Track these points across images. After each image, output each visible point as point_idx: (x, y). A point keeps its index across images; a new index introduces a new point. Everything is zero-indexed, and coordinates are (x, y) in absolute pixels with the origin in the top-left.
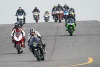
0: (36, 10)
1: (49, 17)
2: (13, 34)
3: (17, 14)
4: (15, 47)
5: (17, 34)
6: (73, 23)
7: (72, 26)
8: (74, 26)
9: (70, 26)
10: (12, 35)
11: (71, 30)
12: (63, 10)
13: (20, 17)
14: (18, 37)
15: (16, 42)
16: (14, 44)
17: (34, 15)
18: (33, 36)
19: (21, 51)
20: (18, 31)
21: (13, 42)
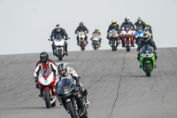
0: (82, 28)
1: (100, 40)
2: (38, 73)
3: (51, 37)
4: (41, 95)
5: (45, 72)
6: (152, 54)
7: (150, 59)
8: (153, 58)
9: (146, 59)
10: (35, 75)
11: (147, 66)
12: (133, 29)
13: (57, 43)
14: (45, 77)
15: (42, 87)
16: (38, 91)
17: (78, 38)
18: (64, 75)
19: (52, 102)
20: (46, 66)
21: (38, 87)
